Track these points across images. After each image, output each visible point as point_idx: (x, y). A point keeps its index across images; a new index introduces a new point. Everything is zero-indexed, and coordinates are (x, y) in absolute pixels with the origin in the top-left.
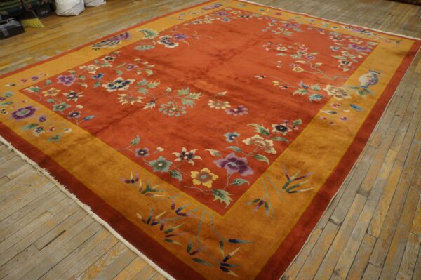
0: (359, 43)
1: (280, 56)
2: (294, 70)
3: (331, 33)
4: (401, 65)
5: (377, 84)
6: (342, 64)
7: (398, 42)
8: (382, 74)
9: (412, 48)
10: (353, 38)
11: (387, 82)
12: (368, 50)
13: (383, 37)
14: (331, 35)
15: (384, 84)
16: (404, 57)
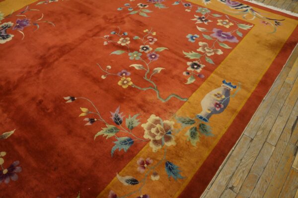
0: (227, 27)
1: (115, 55)
2: (120, 83)
3: (199, 10)
4: (270, 69)
5: (225, 112)
6: (189, 69)
7: (277, 24)
8: (239, 89)
9: (292, 35)
10: (223, 17)
11: (239, 109)
12: (235, 40)
13: (262, 15)
14: (197, 14)
15: (234, 111)
16: (278, 52)
